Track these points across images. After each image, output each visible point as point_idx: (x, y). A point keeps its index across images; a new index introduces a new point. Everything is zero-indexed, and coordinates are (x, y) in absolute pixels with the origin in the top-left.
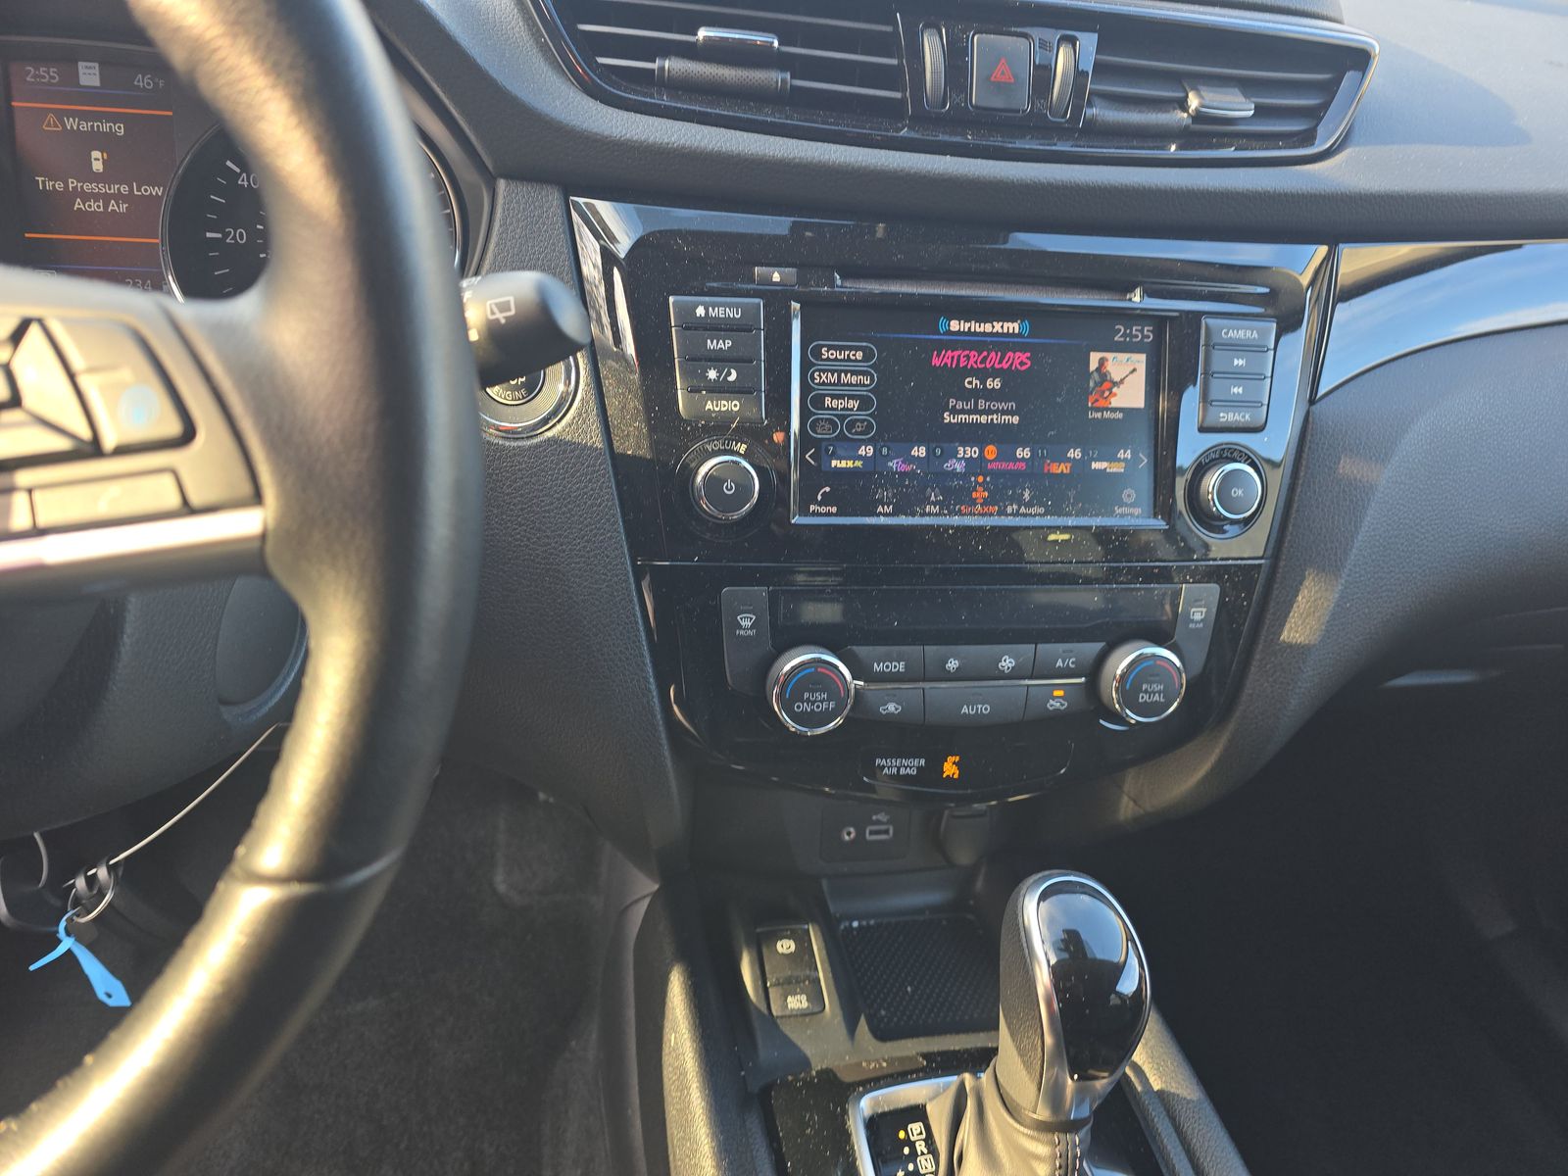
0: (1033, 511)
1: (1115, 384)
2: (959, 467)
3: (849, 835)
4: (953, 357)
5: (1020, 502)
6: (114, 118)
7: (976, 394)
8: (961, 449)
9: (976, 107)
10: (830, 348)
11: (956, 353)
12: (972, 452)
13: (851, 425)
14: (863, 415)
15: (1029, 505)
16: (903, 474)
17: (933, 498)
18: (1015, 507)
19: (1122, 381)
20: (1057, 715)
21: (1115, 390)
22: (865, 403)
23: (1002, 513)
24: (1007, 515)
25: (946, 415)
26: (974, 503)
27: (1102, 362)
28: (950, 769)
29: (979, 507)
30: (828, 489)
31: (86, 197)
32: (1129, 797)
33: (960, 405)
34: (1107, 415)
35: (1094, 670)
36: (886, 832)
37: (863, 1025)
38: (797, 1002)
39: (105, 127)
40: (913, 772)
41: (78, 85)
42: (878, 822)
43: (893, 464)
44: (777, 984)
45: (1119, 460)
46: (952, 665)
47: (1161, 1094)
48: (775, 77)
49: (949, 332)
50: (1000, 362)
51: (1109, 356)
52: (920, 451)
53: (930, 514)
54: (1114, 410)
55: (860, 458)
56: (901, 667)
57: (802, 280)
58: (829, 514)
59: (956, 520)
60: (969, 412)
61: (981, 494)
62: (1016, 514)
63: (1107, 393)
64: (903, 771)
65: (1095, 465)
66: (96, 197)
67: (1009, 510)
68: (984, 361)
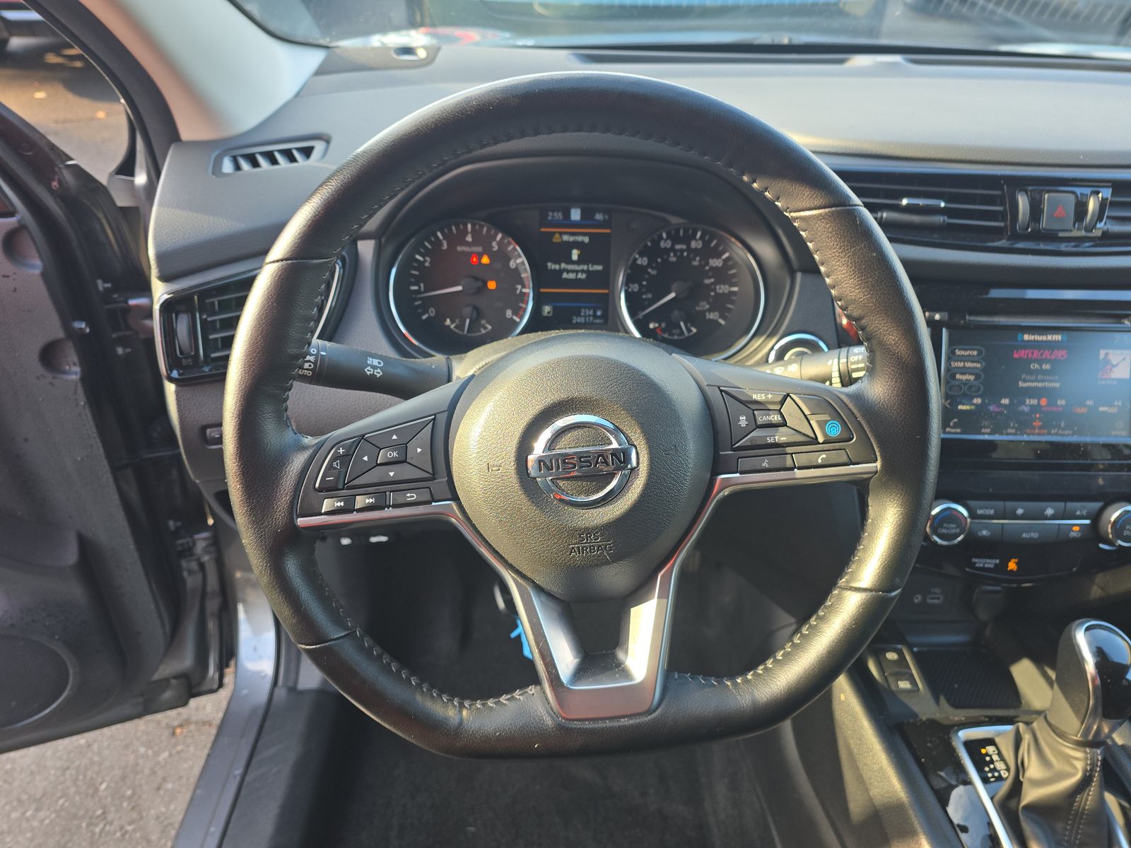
0: (1067, 432)
1: (1114, 366)
2: (1026, 409)
3: (918, 599)
4: (1025, 353)
5: (1059, 427)
6: (584, 234)
7: (1036, 371)
8: (1028, 401)
9: (1045, 229)
10: (960, 349)
11: (1027, 351)
12: (1034, 402)
13: (970, 388)
14: (976, 383)
15: (1064, 429)
16: (997, 413)
17: (1012, 425)
18: (1056, 430)
19: (1117, 365)
20: (1075, 540)
21: (1114, 369)
22: (978, 377)
23: (1049, 433)
24: (1052, 435)
25: (1020, 382)
26: (1034, 428)
27: (1107, 354)
28: (1012, 565)
29: (1037, 431)
30: (956, 420)
31: (568, 271)
32: (1098, 586)
33: (1028, 378)
34: (1108, 382)
35: (1096, 517)
36: (938, 598)
37: (943, 700)
38: (904, 685)
39: (580, 239)
40: (992, 566)
41: (570, 220)
42: (934, 593)
43: (991, 408)
44: (890, 675)
45: (1115, 406)
46: (1020, 511)
47: (1123, 747)
48: (940, 219)
49: (1023, 341)
50: (1050, 355)
51: (1111, 351)
52: (1005, 401)
53: (1010, 434)
54: (1113, 380)
55: (974, 404)
56: (992, 512)
57: (950, 318)
58: (957, 433)
59: (1025, 438)
60: (1033, 381)
61: (1037, 424)
62: (1057, 434)
63: (1108, 371)
64: (986, 566)
65: (1101, 409)
66: (573, 271)
67: (1053, 432)
68: (1042, 355)
